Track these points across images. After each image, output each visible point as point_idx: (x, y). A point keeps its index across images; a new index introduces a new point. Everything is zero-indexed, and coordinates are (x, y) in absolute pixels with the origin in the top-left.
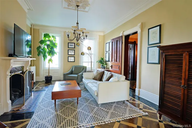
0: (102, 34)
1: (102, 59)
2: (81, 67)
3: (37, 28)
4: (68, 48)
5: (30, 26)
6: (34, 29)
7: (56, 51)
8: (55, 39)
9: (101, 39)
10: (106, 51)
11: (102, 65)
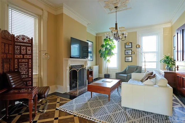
0: (169, 25)
1: (167, 58)
2: (134, 68)
3: (100, 35)
4: (125, 48)
5: (95, 35)
6: (98, 37)
7: (113, 53)
8: (113, 41)
9: (167, 32)
10: (174, 47)
11: (167, 66)
